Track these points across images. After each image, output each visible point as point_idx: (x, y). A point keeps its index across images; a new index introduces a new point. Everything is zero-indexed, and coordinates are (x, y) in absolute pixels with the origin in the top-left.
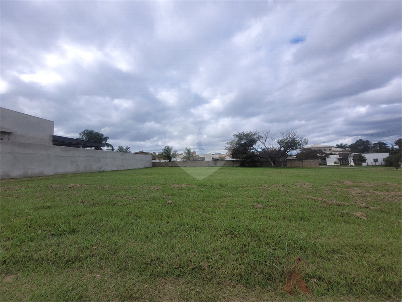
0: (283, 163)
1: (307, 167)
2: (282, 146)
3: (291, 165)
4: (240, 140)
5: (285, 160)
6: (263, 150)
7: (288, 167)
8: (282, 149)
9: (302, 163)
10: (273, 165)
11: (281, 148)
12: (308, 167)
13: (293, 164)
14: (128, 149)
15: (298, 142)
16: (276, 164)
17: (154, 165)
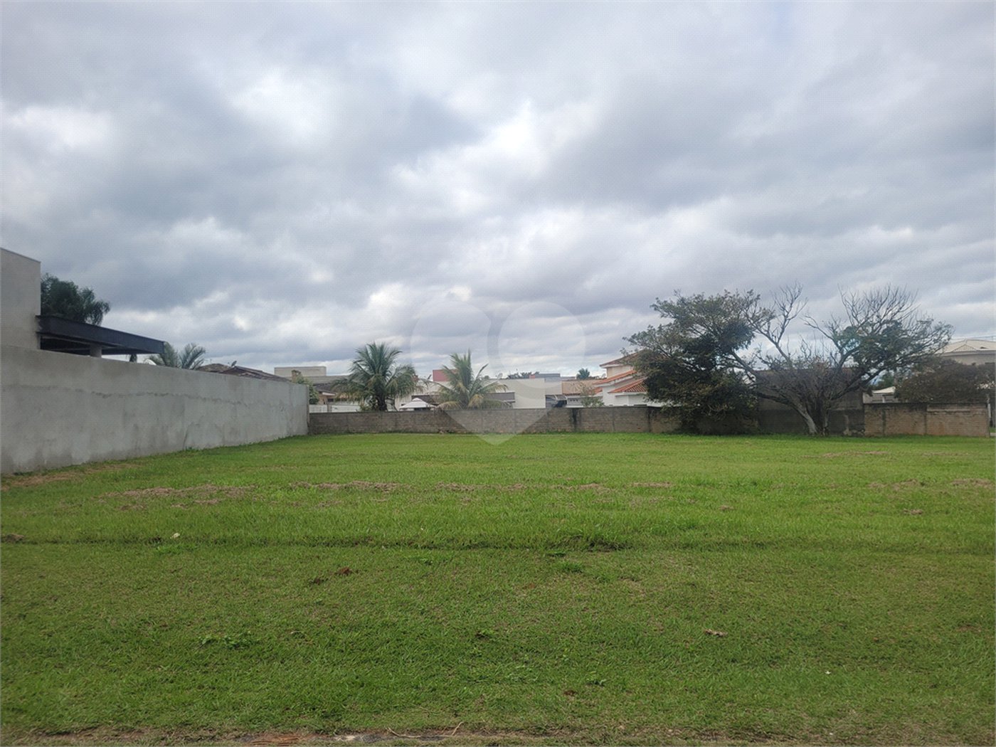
0: (848, 421)
1: (941, 436)
2: (849, 353)
3: (881, 429)
4: (682, 325)
5: (859, 407)
6: (775, 367)
7: (870, 436)
8: (850, 362)
9: (923, 418)
10: (812, 426)
11: (844, 358)
12: (947, 436)
13: (887, 426)
14: (196, 356)
15: (912, 339)
16: (826, 425)
17: (318, 427)
